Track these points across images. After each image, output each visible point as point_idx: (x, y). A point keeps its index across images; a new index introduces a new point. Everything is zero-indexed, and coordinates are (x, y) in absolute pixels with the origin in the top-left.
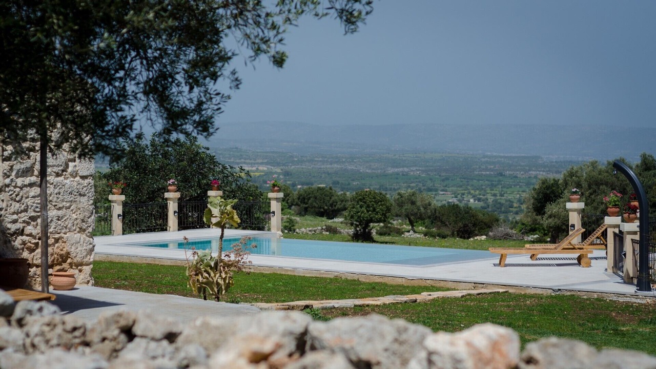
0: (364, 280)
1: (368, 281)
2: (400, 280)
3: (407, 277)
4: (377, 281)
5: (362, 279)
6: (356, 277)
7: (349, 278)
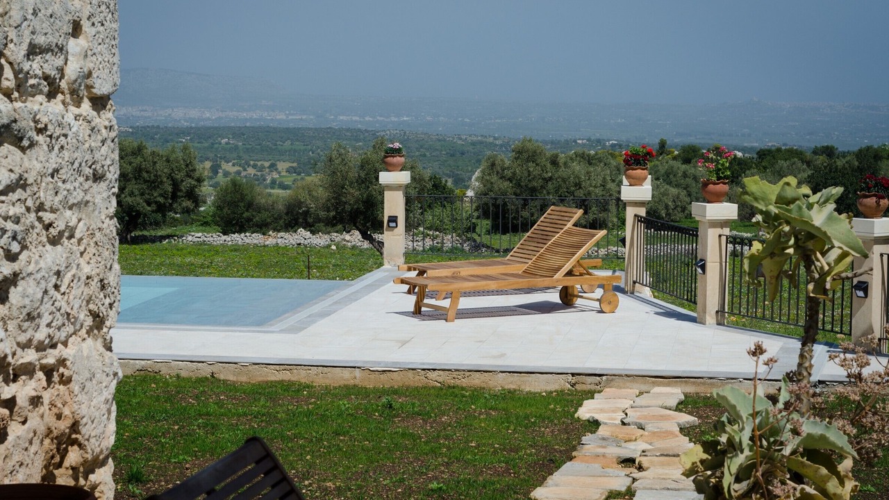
0: (232, 378)
1: (244, 379)
2: (346, 374)
3: (367, 366)
4: (273, 378)
5: (225, 375)
6: (205, 371)
7: (184, 374)
